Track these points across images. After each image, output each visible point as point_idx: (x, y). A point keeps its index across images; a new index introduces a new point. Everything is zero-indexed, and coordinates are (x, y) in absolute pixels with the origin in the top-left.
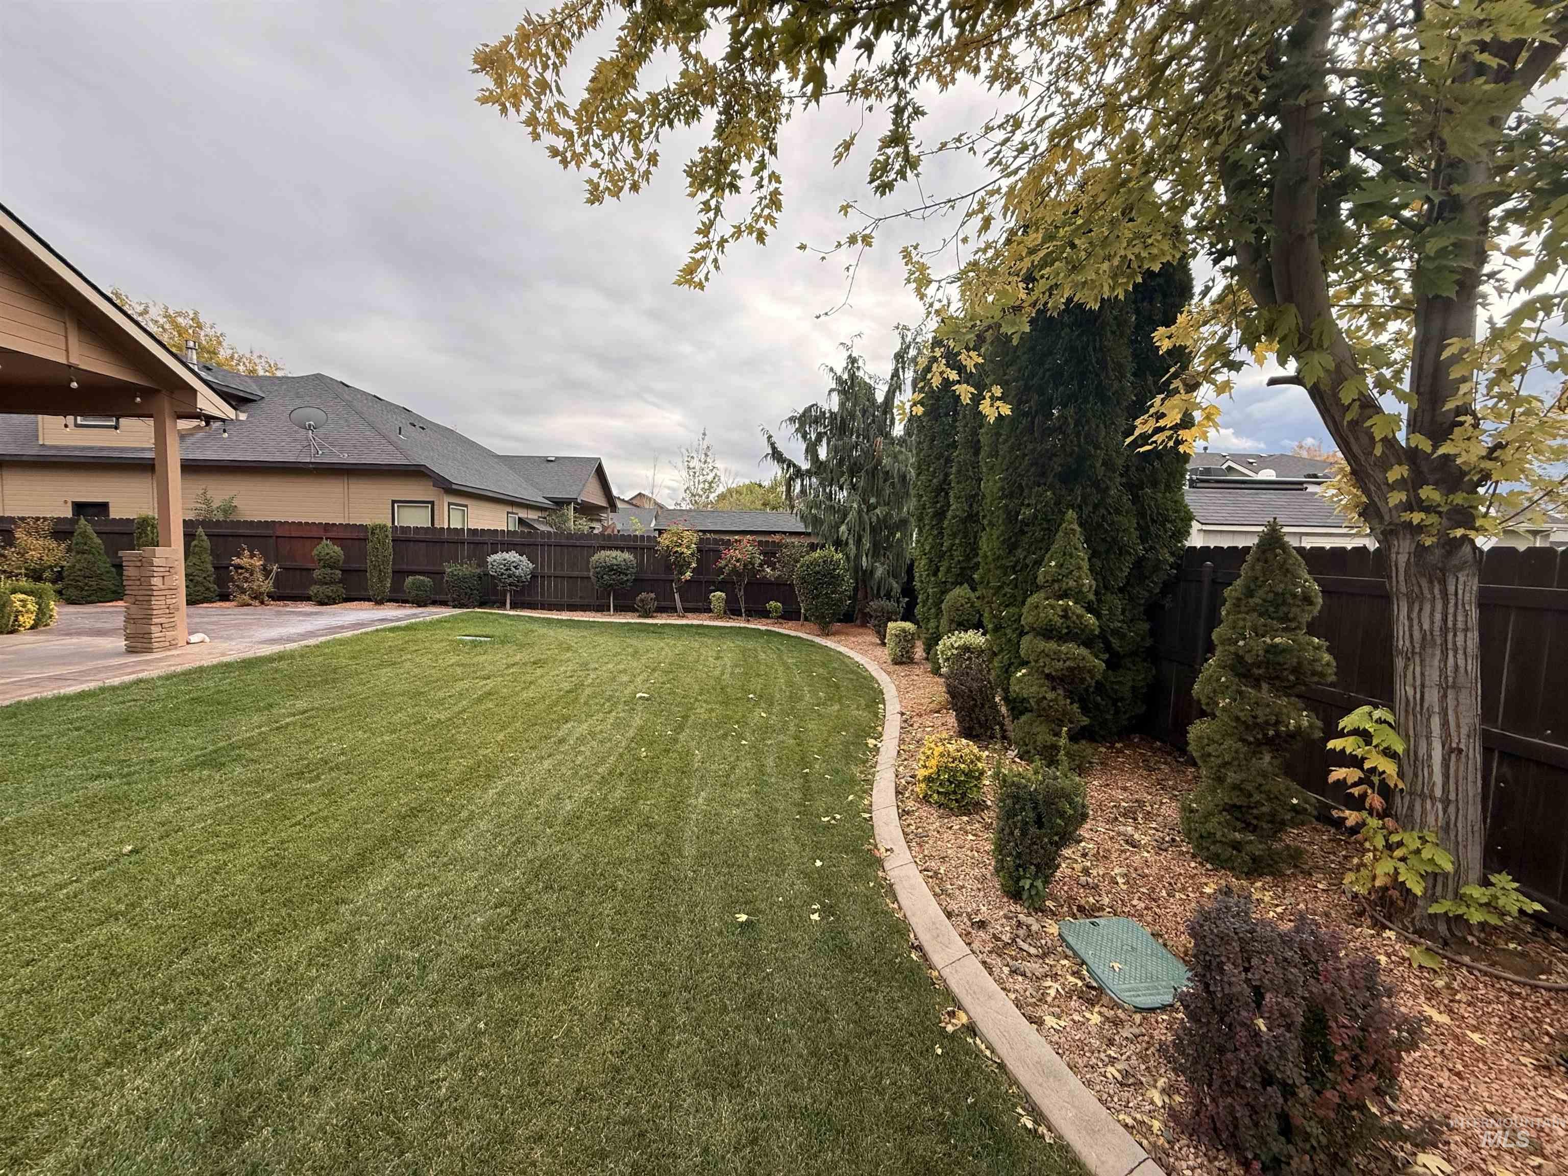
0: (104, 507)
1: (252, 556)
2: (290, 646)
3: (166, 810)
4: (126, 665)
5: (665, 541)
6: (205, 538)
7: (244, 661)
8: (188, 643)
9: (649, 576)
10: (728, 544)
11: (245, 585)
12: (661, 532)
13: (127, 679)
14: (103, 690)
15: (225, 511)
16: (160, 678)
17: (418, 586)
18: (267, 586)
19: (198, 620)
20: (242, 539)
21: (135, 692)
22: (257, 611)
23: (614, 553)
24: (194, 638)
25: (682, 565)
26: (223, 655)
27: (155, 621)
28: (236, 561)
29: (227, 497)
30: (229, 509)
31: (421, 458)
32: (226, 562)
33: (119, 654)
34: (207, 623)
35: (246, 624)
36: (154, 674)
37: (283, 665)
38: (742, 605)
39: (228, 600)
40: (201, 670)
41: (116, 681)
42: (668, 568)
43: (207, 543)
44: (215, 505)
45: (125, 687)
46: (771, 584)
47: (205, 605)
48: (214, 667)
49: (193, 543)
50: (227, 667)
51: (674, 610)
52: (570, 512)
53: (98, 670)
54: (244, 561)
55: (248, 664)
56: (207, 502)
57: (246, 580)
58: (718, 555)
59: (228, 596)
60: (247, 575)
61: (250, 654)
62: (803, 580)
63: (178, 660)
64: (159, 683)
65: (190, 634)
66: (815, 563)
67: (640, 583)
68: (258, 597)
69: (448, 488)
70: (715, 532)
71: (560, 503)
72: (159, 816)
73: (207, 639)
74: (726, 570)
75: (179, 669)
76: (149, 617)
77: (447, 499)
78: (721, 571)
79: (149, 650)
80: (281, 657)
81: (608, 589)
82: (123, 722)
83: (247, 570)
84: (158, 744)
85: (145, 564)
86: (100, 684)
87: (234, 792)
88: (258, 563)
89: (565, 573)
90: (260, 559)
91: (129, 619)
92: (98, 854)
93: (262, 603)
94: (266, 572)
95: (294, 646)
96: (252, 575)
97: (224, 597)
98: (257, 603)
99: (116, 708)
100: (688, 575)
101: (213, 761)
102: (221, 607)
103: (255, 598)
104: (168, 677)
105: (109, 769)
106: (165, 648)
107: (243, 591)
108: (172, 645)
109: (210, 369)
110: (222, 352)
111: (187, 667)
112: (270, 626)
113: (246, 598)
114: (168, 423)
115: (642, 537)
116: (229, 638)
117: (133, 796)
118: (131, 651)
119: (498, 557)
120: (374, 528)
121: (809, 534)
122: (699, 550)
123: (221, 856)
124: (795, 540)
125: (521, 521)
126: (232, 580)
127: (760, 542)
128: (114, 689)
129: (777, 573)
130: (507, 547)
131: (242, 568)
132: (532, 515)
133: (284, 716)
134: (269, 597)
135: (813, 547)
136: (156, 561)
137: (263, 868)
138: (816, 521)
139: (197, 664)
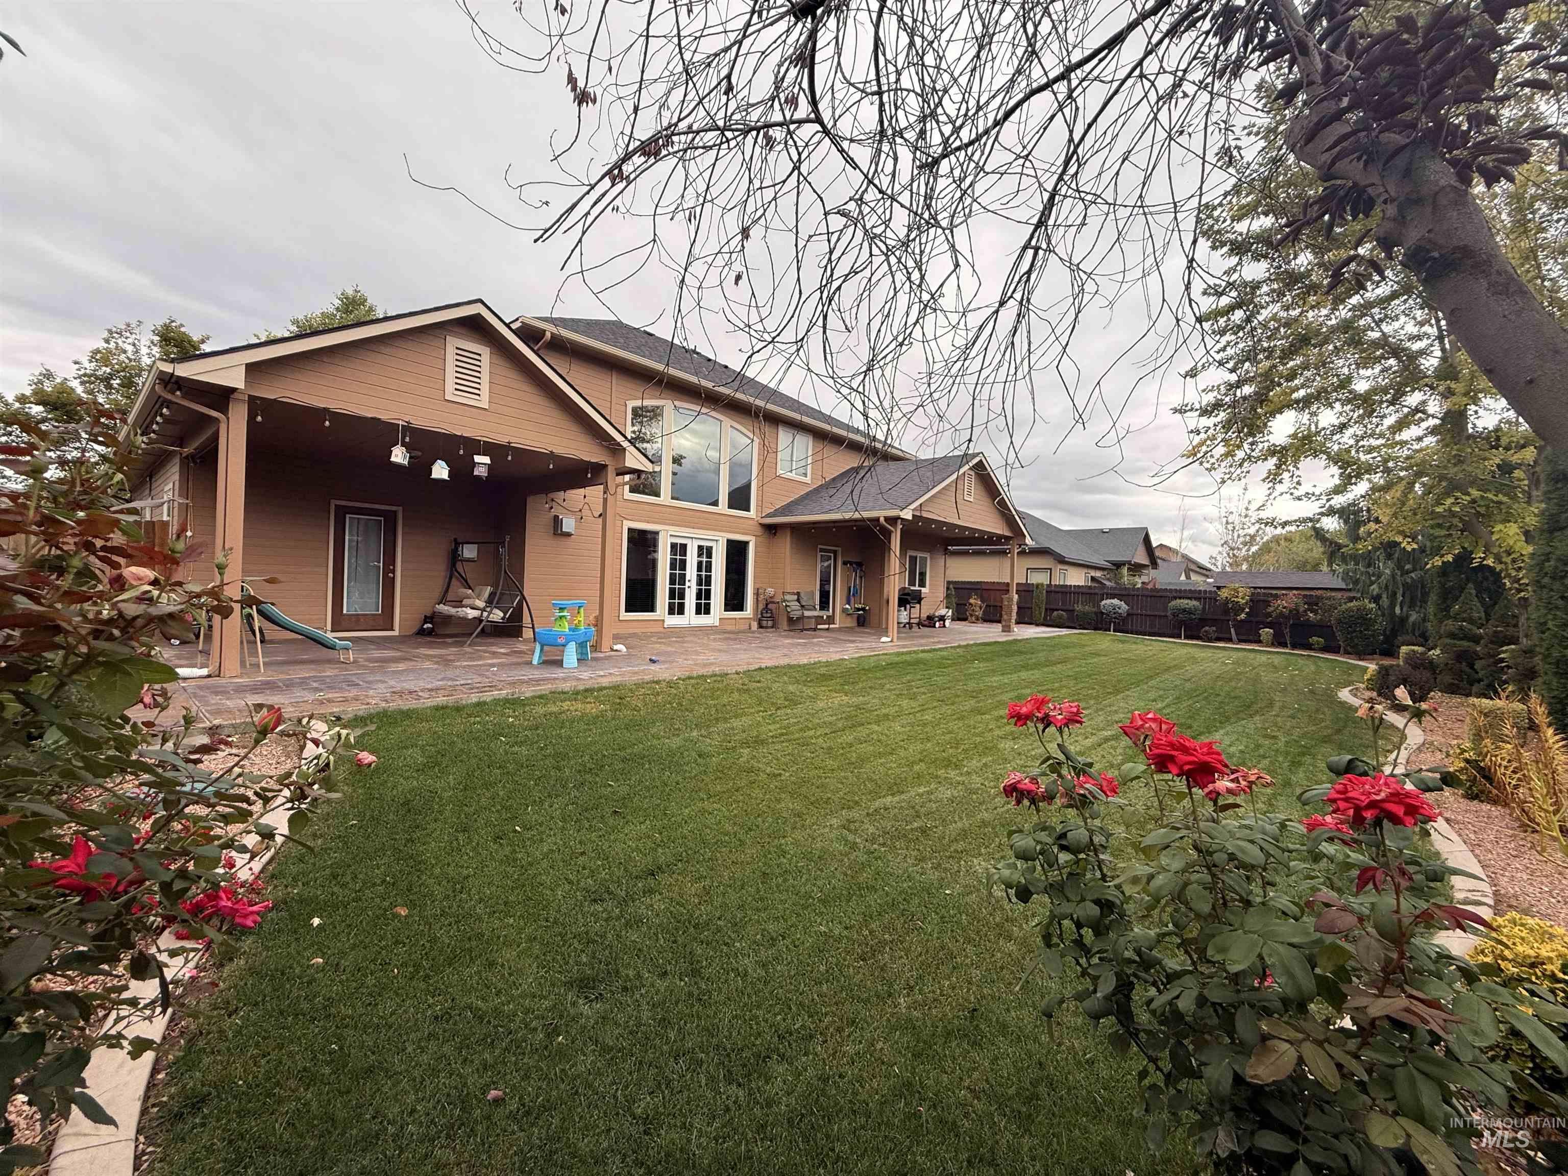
5: (1224, 594)
6: (953, 590)
9: (1210, 616)
10: (1276, 597)
11: (973, 613)
12: (1219, 588)
17: (1060, 617)
18: (980, 613)
23: (1186, 601)
25: (1239, 609)
31: (1046, 544)
38: (1288, 638)
42: (1226, 611)
43: (954, 592)
46: (1315, 625)
51: (1230, 640)
52: (1125, 570)
54: (973, 601)
57: (973, 611)
58: (1267, 604)
62: (1339, 621)
66: (1350, 610)
67: (1203, 621)
69: (1062, 560)
70: (1265, 588)
71: (1118, 565)
74: (1274, 615)
77: (1060, 566)
78: (1269, 615)
81: (1181, 623)
88: (978, 602)
89: (1149, 613)
94: (981, 607)
100: (1243, 616)
103: (977, 620)
107: (972, 616)
113: (973, 619)
115: (1205, 591)
119: (1108, 601)
120: (1038, 585)
121: (1350, 590)
122: (1251, 600)
124: (1338, 595)
125: (1093, 579)
127: (1305, 596)
129: (1319, 617)
130: (1113, 596)
131: (972, 604)
132: (1098, 574)
134: (982, 619)
135: (1351, 599)
138: (1356, 582)
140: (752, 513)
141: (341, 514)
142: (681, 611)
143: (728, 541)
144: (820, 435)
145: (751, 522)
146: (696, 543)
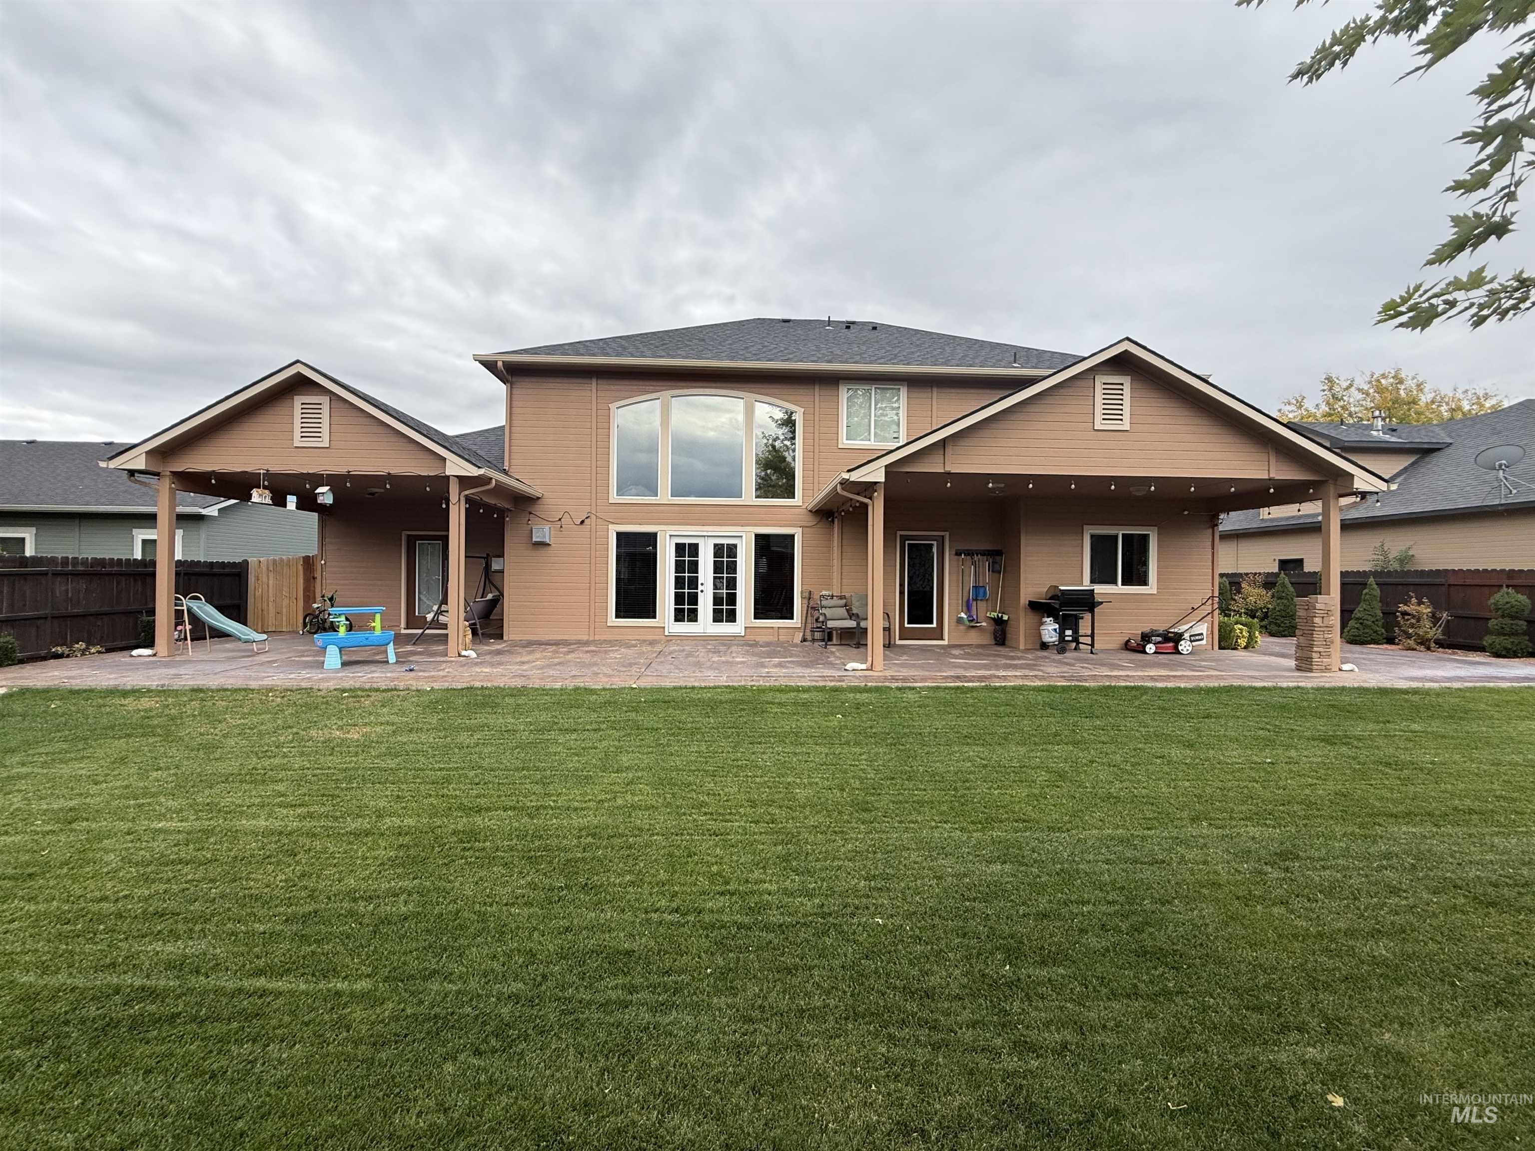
0: (1300, 562)
1: (1420, 603)
2: (1428, 685)
3: (1293, 753)
4: (1293, 677)
6: (1375, 586)
7: (1380, 689)
8: (1340, 670)
11: (1411, 631)
13: (1291, 685)
14: (1275, 688)
15: (1401, 561)
16: (1312, 688)
18: (1434, 633)
19: (1357, 656)
20: (1412, 588)
21: (1295, 694)
22: (1422, 655)
24: (1346, 667)
26: (1365, 681)
27: (1315, 649)
28: (1403, 607)
29: (1404, 548)
30: (1404, 559)
32: (1394, 609)
33: (1289, 670)
34: (1364, 659)
35: (1398, 664)
36: (1309, 685)
37: (1416, 698)
39: (1394, 643)
40: (1343, 689)
41: (1285, 685)
43: (1377, 592)
44: (1391, 557)
45: (1289, 689)
47: (1372, 646)
48: (1354, 689)
49: (1364, 592)
50: (1363, 691)
53: (1276, 677)
54: (1412, 608)
55: (1383, 692)
56: (1385, 554)
57: (1412, 626)
59: (1394, 639)
60: (1413, 621)
61: (1388, 685)
63: (1329, 680)
64: (1311, 691)
65: (1343, 663)
68: (1425, 643)
72: (1287, 754)
73: (1356, 669)
75: (1327, 685)
76: (1311, 646)
79: (1311, 670)
80: (1415, 692)
82: (1283, 707)
83: (1414, 617)
84: (1299, 723)
85: (1310, 607)
86: (1275, 684)
87: (1336, 758)
88: (1426, 610)
90: (1428, 607)
91: (1298, 646)
92: (1255, 758)
93: (1428, 649)
94: (1435, 619)
95: (1435, 685)
96: (1418, 620)
97: (1391, 641)
98: (1422, 648)
99: (1281, 700)
101: (1328, 740)
102: (1386, 649)
103: (1421, 644)
104: (1318, 689)
105: (1268, 727)
106: (1322, 671)
107: (1409, 636)
108: (1327, 669)
109: (1394, 430)
110: (1423, 398)
111: (1333, 684)
112: (1421, 668)
113: (1411, 642)
114: (1332, 503)
116: (1377, 672)
117: (1278, 742)
118: (1299, 669)
123: (1315, 781)
126: (1398, 624)
128: (1281, 688)
131: (1409, 614)
133: (1395, 730)
134: (1436, 643)
136: (1318, 606)
137: (1337, 794)
139: (1341, 685)
140: (798, 500)
141: (411, 543)
142: (693, 616)
143: (757, 536)
144: (916, 382)
145: (797, 511)
146: (711, 543)
